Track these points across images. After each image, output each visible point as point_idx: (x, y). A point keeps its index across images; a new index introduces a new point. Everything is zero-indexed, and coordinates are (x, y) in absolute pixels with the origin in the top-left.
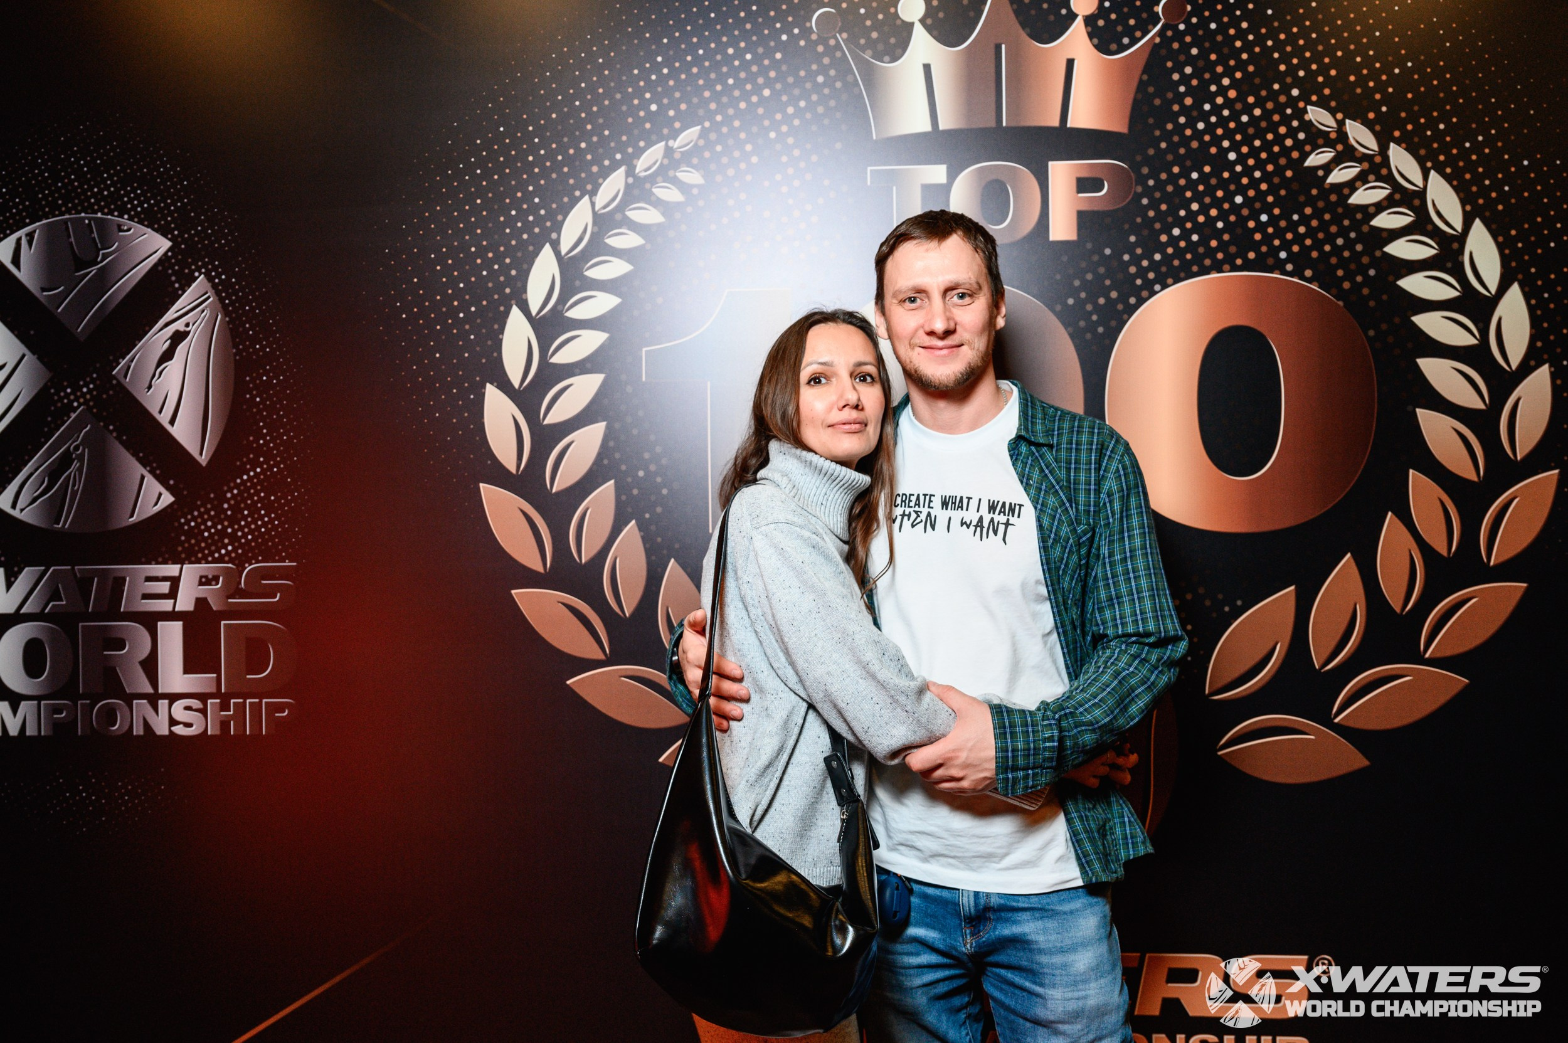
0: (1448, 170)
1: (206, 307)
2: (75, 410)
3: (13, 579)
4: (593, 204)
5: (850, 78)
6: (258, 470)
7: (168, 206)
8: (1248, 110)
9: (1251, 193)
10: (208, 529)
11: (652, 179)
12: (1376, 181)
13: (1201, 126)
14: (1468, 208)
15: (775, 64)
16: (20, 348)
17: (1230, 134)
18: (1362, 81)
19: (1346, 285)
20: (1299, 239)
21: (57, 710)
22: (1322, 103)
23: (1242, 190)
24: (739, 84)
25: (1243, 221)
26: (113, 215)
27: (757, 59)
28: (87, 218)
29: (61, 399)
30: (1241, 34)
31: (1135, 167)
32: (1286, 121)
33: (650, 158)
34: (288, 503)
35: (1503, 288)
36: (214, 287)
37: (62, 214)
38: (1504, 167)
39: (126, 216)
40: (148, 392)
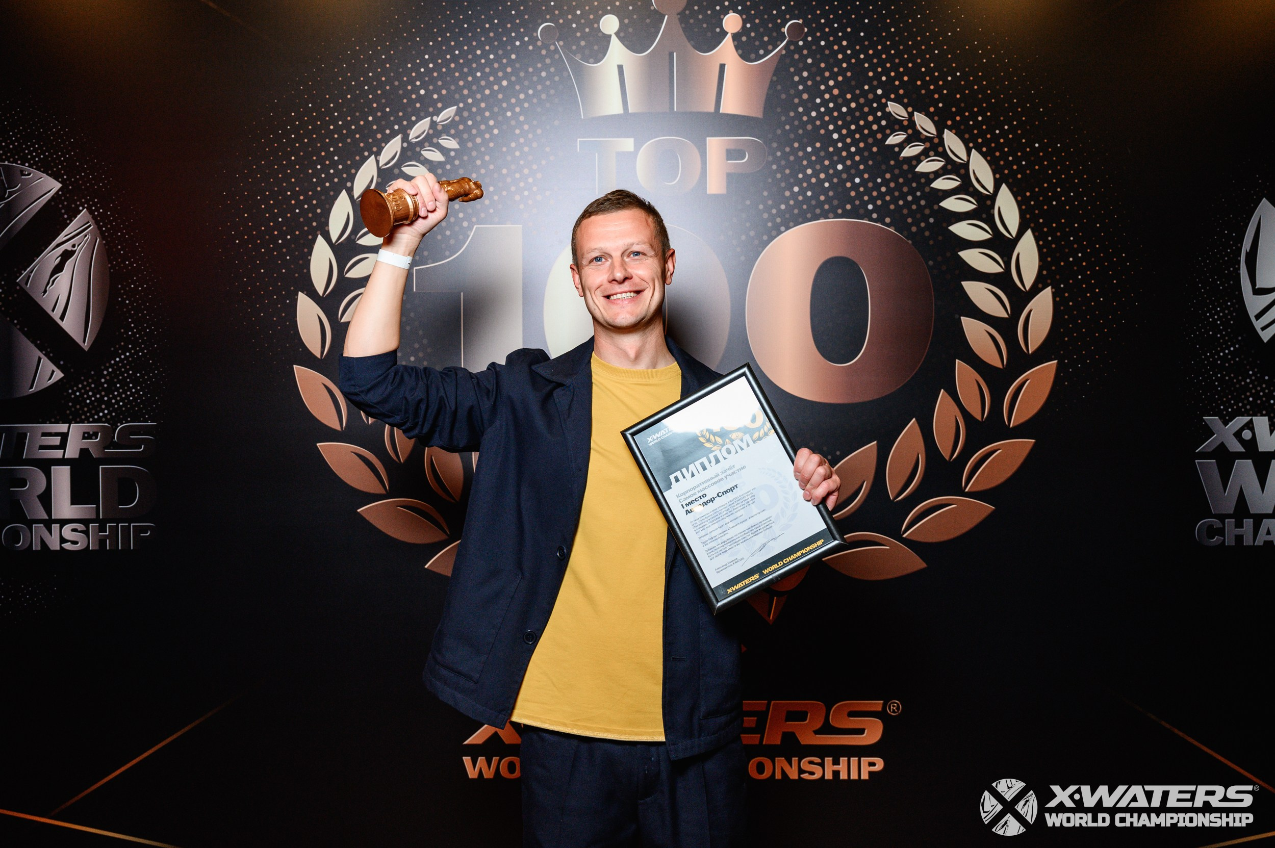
0: (984, 149)
1: (88, 233)
4: (378, 162)
5: (565, 74)
6: (128, 354)
7: (59, 157)
8: (847, 103)
9: (849, 163)
10: (89, 397)
11: (421, 144)
12: (934, 156)
13: (814, 114)
14: (998, 176)
15: (511, 63)
17: (833, 121)
18: (925, 85)
20: (881, 196)
22: (898, 100)
23: (842, 161)
24: (485, 76)
25: (842, 182)
26: (17, 163)
27: (498, 59)
30: (842, 50)
31: (767, 142)
32: (873, 112)
33: (420, 128)
34: (150, 379)
35: (1021, 233)
36: (94, 217)
38: (1022, 148)
39: (27, 164)
40: (44, 295)
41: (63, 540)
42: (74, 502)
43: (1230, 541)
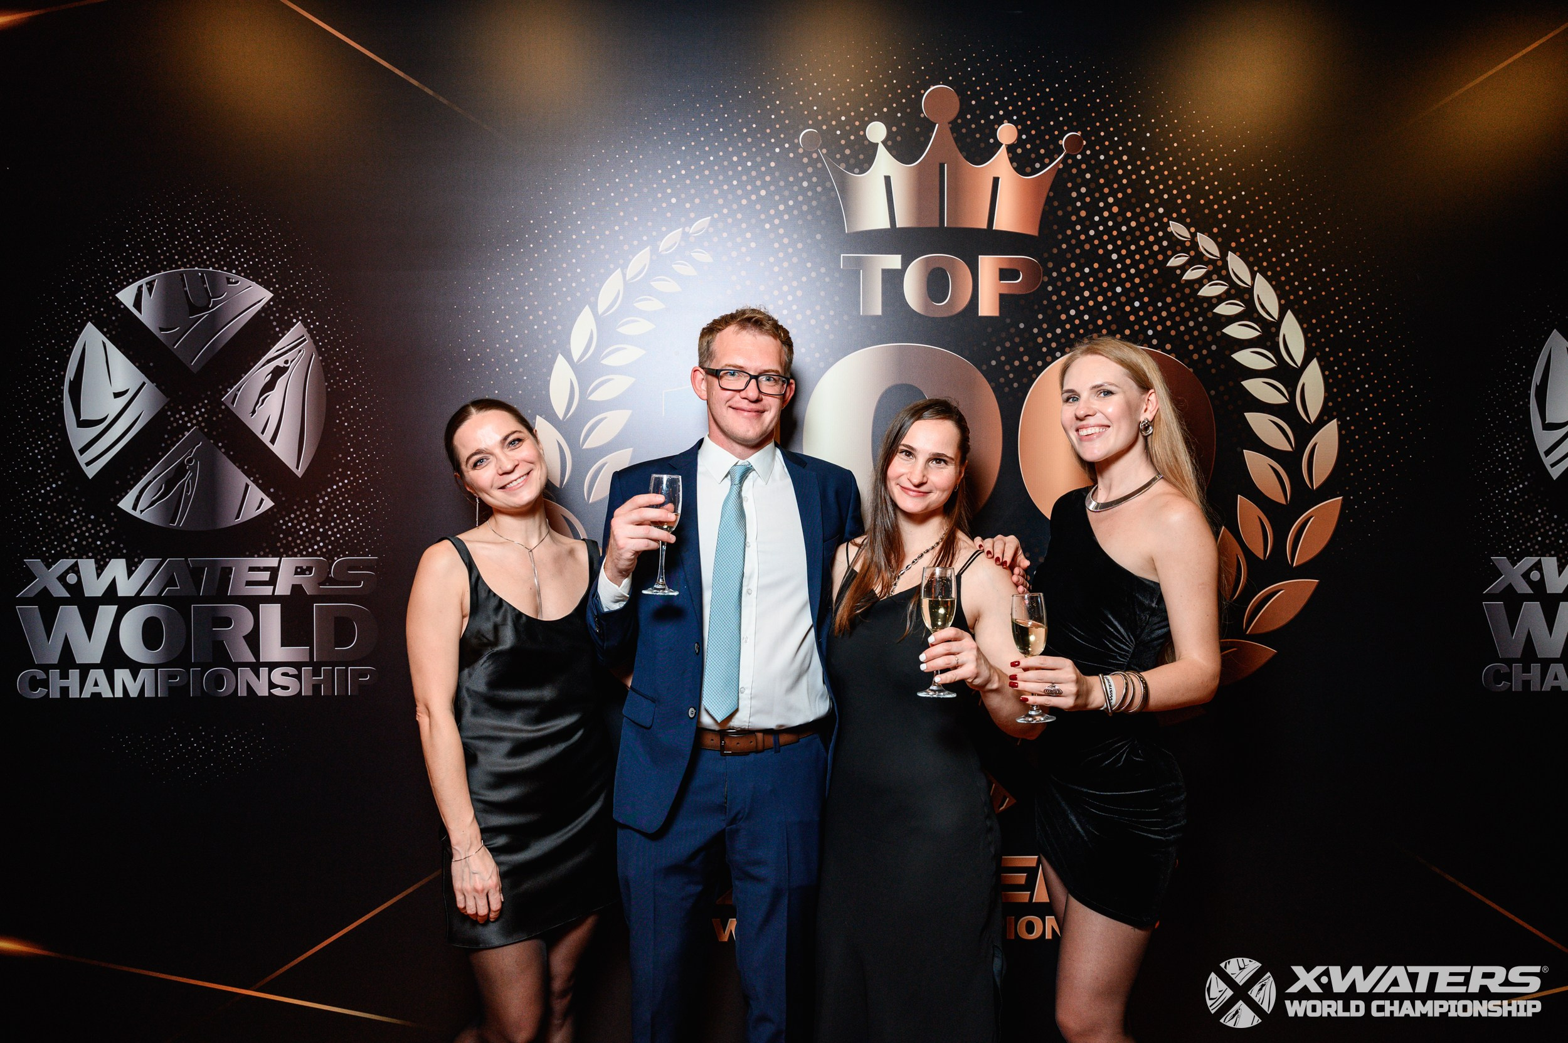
0: (1269, 273)
1: (303, 348)
2: (188, 429)
3: (133, 568)
4: (624, 275)
5: (828, 184)
6: (346, 481)
8: (1127, 222)
9: (1128, 285)
10: (303, 529)
11: (672, 257)
12: (1217, 280)
13: (1092, 233)
14: (1283, 302)
15: (770, 171)
16: (140, 377)
17: (1113, 240)
18: (1209, 204)
19: (1195, 356)
20: (1162, 321)
21: (172, 676)
22: (1180, 220)
23: (1121, 283)
24: (741, 185)
25: (1121, 306)
26: (223, 270)
27: (756, 167)
28: (200, 271)
29: (176, 420)
30: (1122, 165)
31: (1043, 262)
32: (1154, 232)
33: (671, 240)
34: (371, 508)
35: (1306, 362)
36: (310, 331)
37: (178, 267)
38: (1308, 272)
39: (234, 271)
40: (252, 416)
41: (272, 685)
42: (284, 644)
43: (1517, 687)
